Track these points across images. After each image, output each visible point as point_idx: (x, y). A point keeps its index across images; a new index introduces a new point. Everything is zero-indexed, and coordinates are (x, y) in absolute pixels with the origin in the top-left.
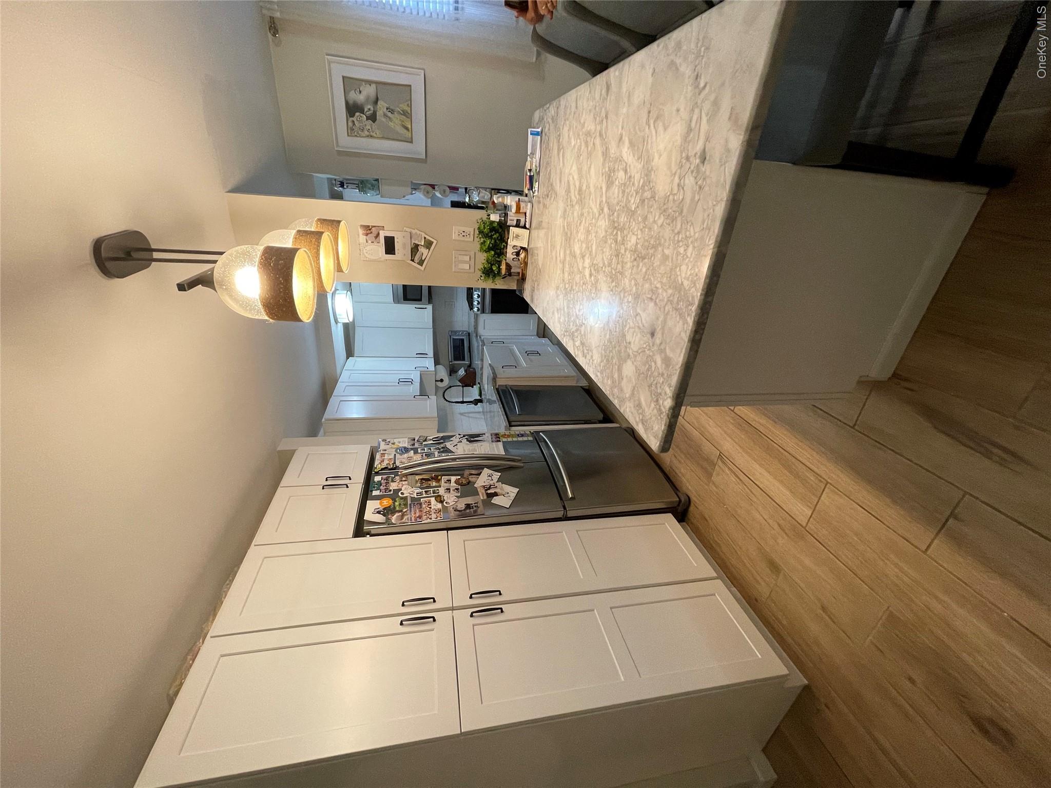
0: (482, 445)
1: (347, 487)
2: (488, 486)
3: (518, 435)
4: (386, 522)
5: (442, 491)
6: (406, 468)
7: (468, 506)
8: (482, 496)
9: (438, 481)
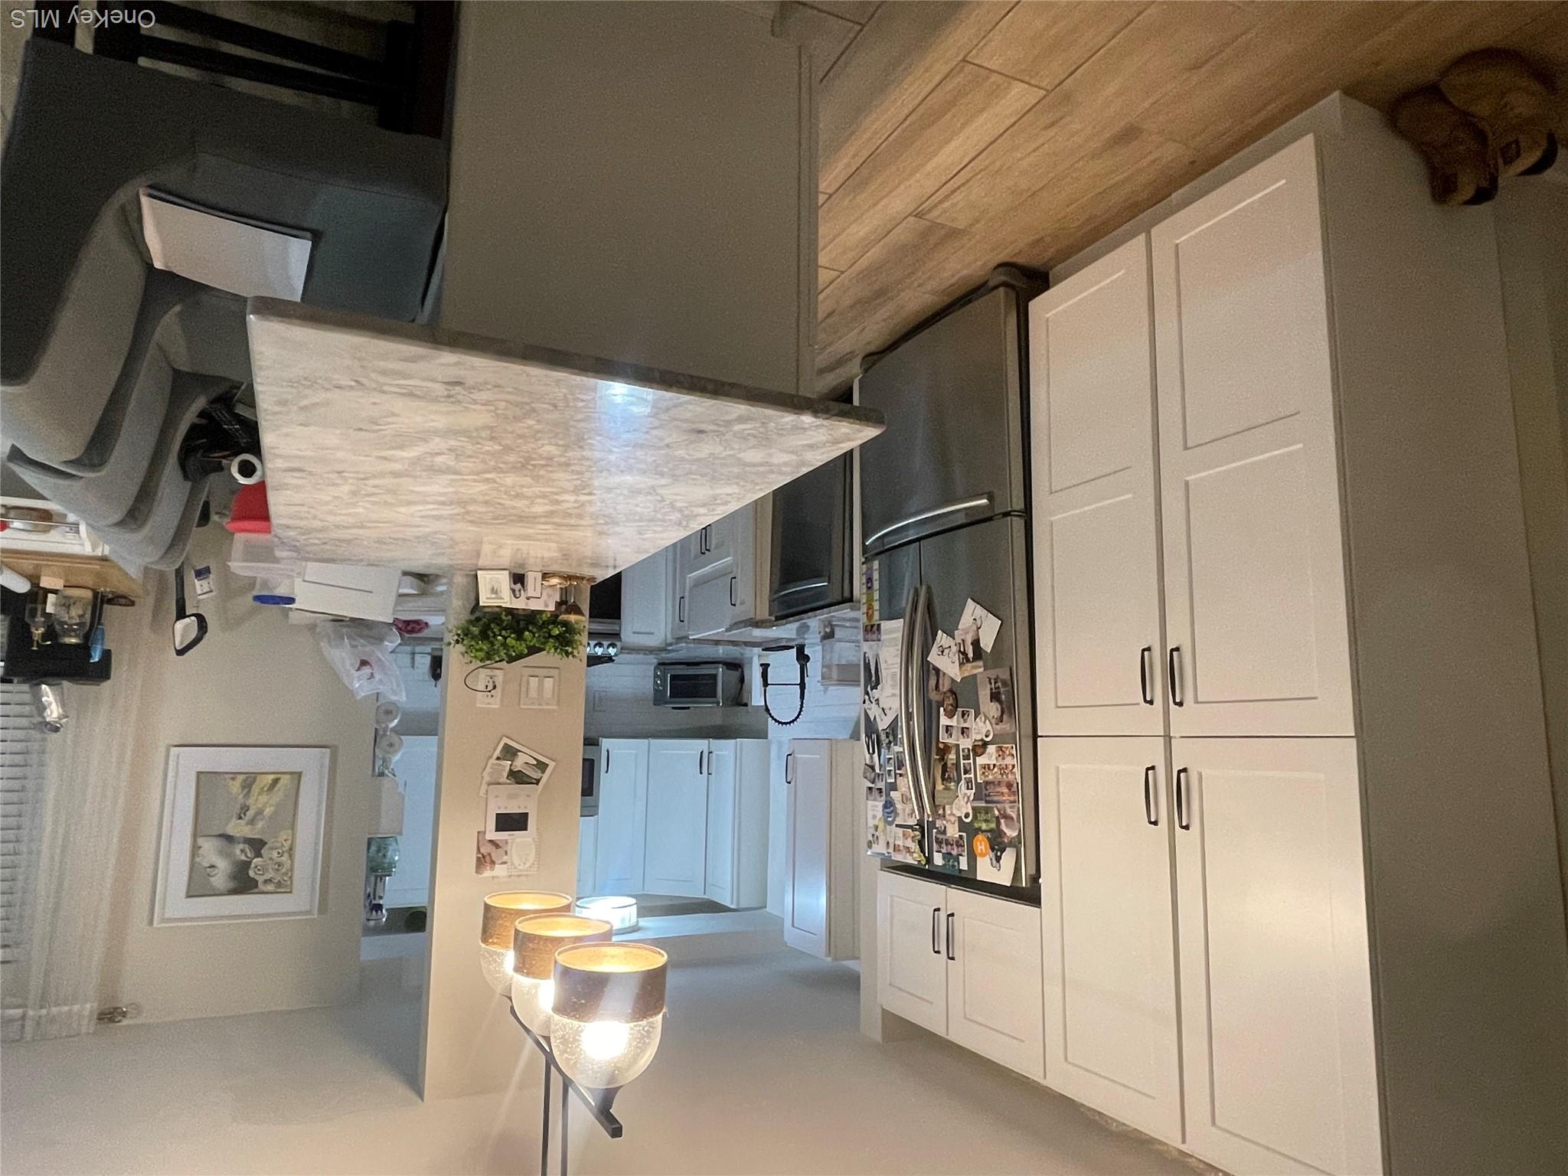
0: (886, 662)
1: (952, 915)
2: (961, 656)
3: (869, 588)
4: (1015, 846)
5: (966, 744)
6: (921, 808)
7: (995, 697)
8: (977, 669)
9: (947, 748)
